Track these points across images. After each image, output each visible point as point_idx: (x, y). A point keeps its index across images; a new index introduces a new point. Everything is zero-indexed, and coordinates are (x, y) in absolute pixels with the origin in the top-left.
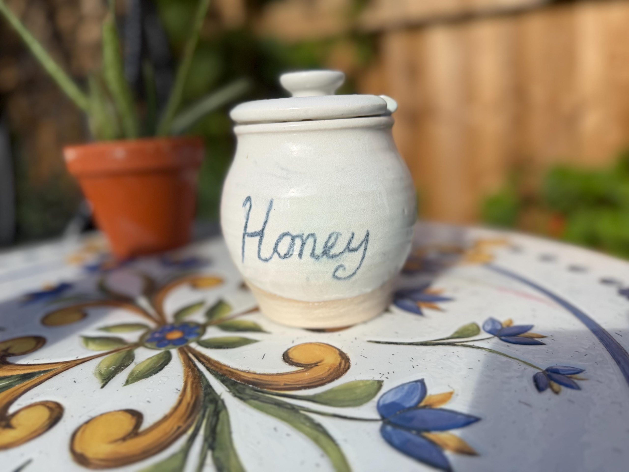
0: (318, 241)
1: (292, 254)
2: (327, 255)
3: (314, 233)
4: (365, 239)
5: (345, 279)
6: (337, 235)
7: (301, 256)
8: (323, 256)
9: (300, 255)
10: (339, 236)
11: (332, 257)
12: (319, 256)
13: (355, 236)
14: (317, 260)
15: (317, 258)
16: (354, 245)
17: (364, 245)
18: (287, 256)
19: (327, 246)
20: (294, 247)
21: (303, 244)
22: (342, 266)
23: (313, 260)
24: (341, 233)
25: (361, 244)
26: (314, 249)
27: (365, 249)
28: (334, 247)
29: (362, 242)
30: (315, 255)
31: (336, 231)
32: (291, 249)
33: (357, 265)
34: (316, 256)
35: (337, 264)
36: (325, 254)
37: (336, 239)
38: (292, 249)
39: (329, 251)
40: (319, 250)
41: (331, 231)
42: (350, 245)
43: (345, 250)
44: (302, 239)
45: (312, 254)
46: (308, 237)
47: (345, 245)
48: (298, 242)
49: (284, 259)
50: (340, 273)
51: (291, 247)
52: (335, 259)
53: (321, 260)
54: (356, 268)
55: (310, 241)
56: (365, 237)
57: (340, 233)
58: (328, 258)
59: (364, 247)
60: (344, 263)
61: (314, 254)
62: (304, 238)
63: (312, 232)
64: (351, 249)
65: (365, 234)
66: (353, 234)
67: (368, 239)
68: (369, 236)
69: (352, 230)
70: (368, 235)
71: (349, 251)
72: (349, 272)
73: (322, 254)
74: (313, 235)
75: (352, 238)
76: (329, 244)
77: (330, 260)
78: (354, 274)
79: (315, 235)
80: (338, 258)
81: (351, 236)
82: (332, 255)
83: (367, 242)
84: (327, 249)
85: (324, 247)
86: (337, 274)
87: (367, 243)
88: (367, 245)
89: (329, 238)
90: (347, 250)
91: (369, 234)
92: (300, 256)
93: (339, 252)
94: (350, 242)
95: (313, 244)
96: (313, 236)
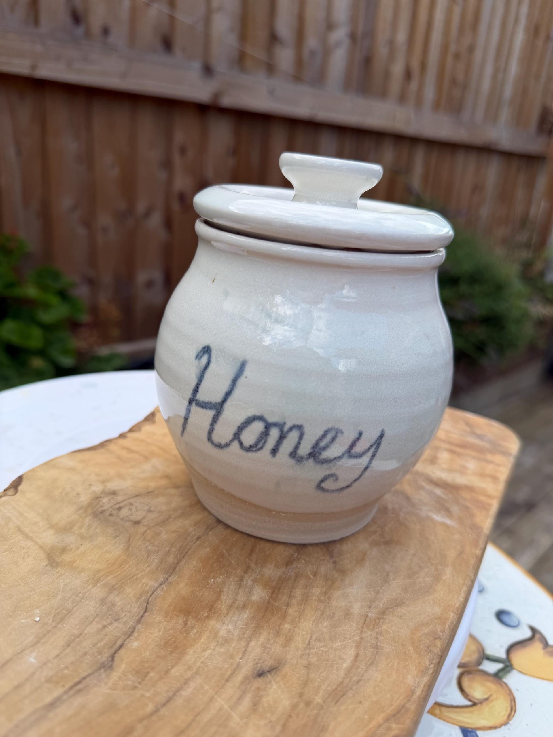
0: (305, 437)
1: (262, 448)
2: (315, 459)
3: (302, 424)
4: (376, 442)
5: (333, 491)
6: (337, 433)
7: (276, 453)
8: (308, 458)
9: (274, 451)
10: (339, 435)
11: (323, 462)
12: (302, 458)
13: (364, 436)
14: (299, 463)
15: (300, 460)
16: (358, 448)
17: (372, 450)
18: (254, 449)
19: (317, 445)
20: (266, 438)
21: (282, 437)
22: (333, 475)
23: (292, 462)
24: (344, 430)
25: (369, 449)
26: (297, 447)
27: (374, 456)
28: (328, 449)
29: (371, 446)
30: (297, 455)
31: (336, 427)
32: (261, 440)
33: (356, 476)
34: (299, 457)
35: (328, 472)
36: (312, 456)
37: (333, 439)
38: (263, 441)
39: (320, 454)
40: (305, 449)
41: (330, 426)
42: (352, 449)
43: (343, 455)
44: (281, 431)
45: (293, 454)
46: (291, 429)
47: (344, 448)
48: (274, 433)
49: (247, 452)
50: (328, 485)
51: (263, 439)
52: (325, 466)
53: (305, 464)
54: (354, 480)
55: (294, 436)
56: (378, 439)
57: (342, 430)
58: (316, 462)
59: (372, 453)
60: (337, 473)
61: (295, 454)
62: (286, 428)
63: (298, 423)
64: (353, 454)
65: (378, 434)
66: (360, 434)
67: (381, 442)
68: (384, 439)
69: (360, 428)
70: (381, 436)
71: (349, 457)
72: (341, 484)
73: (308, 456)
74: (299, 427)
75: (358, 439)
76: (322, 444)
77: (318, 467)
78: (348, 487)
79: (303, 428)
80: (331, 464)
81: (356, 435)
82: (323, 459)
83: (378, 446)
84: (316, 450)
85: (313, 447)
86: (323, 485)
87: (377, 448)
88: (377, 450)
89: (324, 435)
90: (346, 455)
91: (384, 435)
92: (274, 453)
93: (334, 457)
94: (353, 445)
95: (296, 440)
96: (300, 429)
